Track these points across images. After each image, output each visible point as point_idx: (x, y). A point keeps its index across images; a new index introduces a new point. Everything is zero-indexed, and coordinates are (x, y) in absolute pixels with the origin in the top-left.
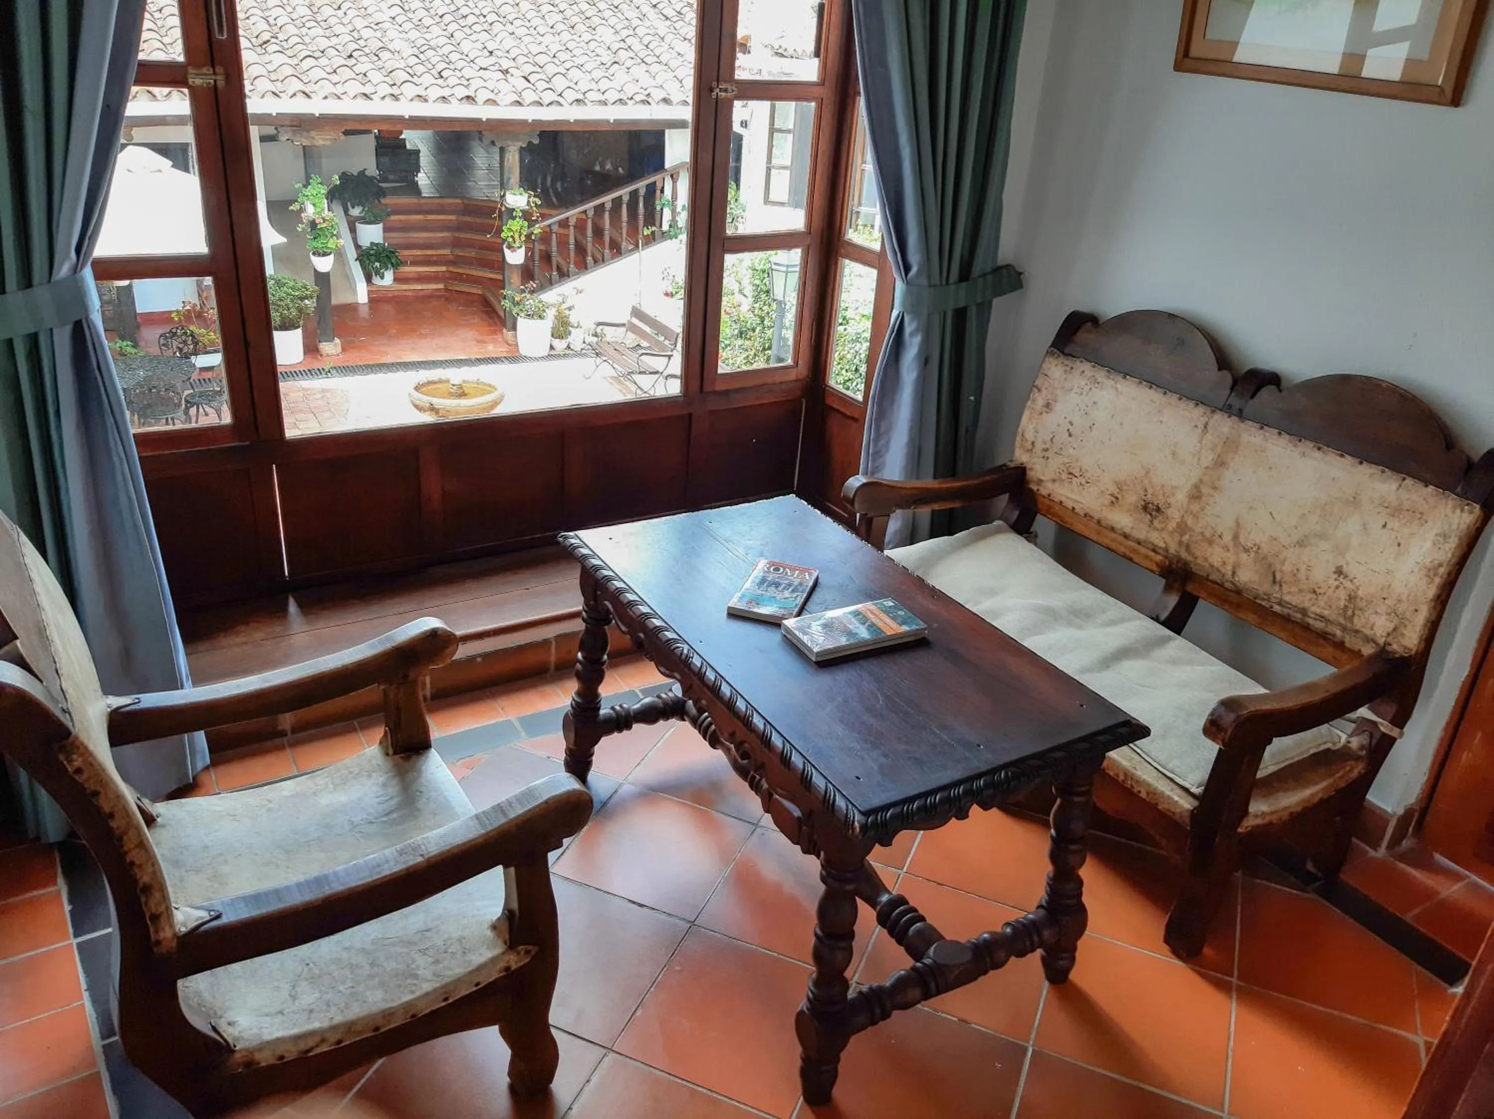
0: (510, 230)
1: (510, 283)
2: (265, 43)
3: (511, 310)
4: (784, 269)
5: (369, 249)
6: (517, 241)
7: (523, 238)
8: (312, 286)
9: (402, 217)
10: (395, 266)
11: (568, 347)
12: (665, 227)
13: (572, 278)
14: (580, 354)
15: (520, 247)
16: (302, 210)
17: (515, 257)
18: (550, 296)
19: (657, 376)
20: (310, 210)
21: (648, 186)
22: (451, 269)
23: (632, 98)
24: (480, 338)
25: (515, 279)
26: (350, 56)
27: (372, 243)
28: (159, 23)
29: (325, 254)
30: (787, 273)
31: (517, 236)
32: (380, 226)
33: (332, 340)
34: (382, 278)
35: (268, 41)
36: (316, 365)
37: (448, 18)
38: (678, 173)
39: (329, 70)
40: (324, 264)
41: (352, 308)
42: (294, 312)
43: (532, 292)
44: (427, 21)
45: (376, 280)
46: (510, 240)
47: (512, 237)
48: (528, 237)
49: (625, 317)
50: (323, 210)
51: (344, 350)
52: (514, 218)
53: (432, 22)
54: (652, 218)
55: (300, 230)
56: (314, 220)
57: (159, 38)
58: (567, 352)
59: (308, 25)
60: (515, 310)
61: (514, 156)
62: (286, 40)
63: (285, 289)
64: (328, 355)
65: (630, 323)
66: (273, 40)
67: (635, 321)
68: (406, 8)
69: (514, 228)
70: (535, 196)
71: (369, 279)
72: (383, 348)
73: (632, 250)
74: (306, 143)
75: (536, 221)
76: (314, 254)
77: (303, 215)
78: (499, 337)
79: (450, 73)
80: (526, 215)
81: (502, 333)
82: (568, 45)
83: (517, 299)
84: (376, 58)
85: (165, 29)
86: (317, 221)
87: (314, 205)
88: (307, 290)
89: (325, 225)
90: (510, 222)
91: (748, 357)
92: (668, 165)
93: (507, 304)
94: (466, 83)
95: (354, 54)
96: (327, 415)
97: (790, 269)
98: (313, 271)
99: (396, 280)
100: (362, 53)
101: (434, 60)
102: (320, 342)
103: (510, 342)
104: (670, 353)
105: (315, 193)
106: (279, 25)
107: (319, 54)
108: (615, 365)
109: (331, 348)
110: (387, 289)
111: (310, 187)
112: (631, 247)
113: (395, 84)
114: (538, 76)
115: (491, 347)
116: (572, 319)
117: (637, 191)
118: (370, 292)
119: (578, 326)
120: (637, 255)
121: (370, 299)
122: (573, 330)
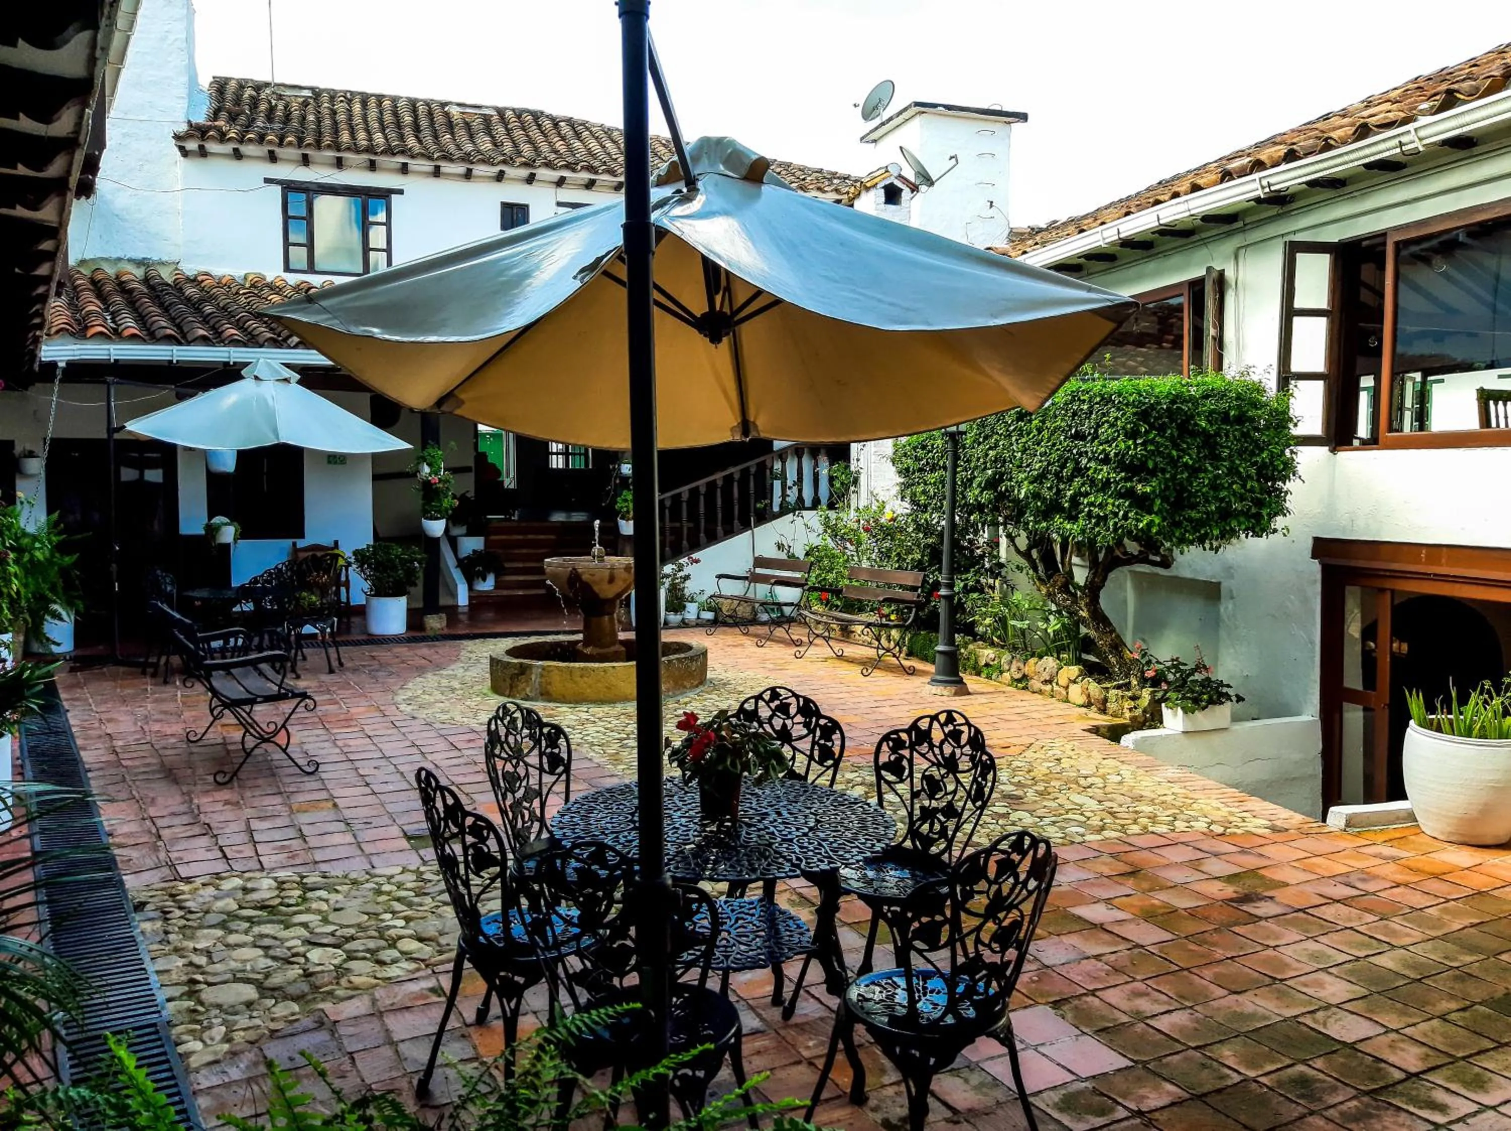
0: (625, 500)
5: (470, 558)
6: (628, 512)
8: (421, 553)
12: (776, 506)
14: (696, 626)
15: (630, 519)
17: (628, 529)
20: (426, 470)
21: (758, 465)
25: (628, 551)
27: (473, 552)
29: (437, 518)
31: (631, 507)
32: (483, 536)
33: (437, 614)
34: (484, 581)
36: (420, 634)
38: (787, 455)
40: (436, 528)
45: (479, 585)
46: (623, 511)
47: (624, 507)
50: (439, 470)
51: (448, 625)
52: (629, 489)
54: (765, 492)
56: (429, 481)
58: (682, 626)
64: (432, 629)
65: (753, 574)
67: (760, 570)
69: (629, 499)
71: (470, 584)
73: (743, 529)
76: (427, 517)
77: (418, 476)
87: (430, 465)
88: (416, 555)
89: (440, 486)
90: (623, 491)
102: (425, 615)
105: (432, 454)
109: (435, 621)
110: (487, 595)
112: (742, 524)
116: (687, 592)
117: (747, 469)
118: (471, 598)
119: (693, 601)
120: (750, 532)
121: (470, 605)
122: (688, 605)
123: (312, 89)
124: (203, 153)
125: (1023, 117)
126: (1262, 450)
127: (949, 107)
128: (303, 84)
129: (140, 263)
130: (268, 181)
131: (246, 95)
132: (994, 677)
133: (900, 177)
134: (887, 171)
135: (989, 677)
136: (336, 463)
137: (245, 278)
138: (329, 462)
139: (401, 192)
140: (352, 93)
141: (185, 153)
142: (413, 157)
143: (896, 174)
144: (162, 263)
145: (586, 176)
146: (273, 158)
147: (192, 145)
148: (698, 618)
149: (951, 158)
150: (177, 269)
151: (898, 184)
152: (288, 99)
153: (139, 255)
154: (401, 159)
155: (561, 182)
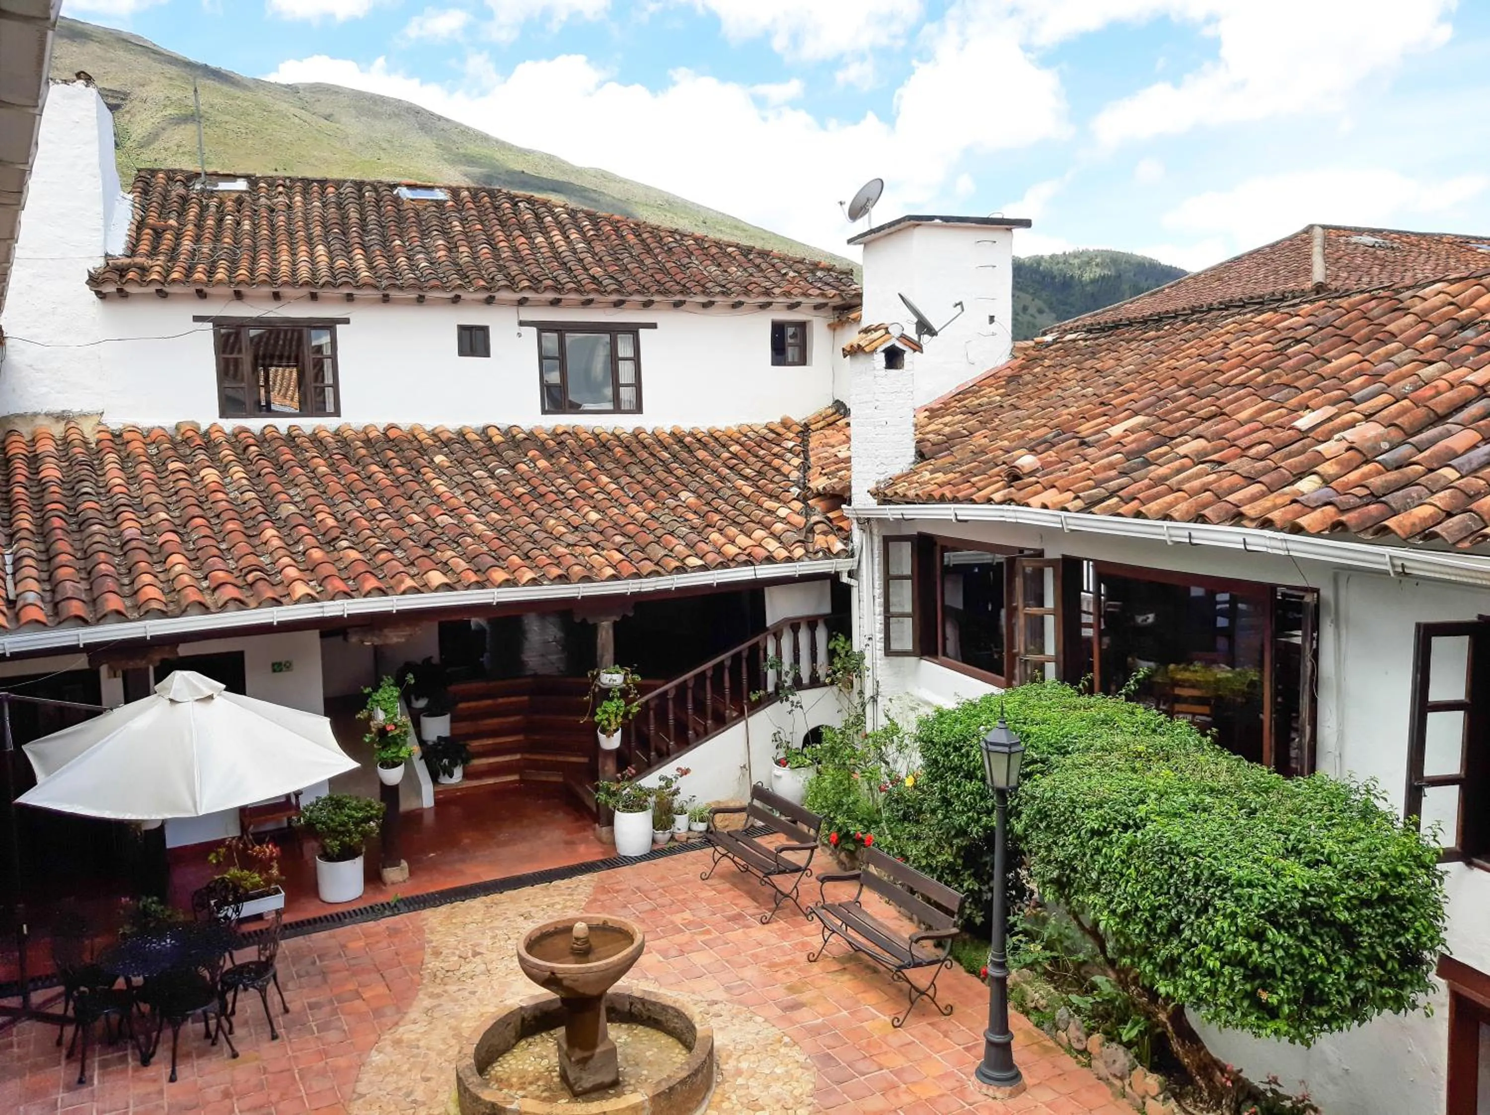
0: (605, 712)
1: (604, 772)
2: (334, 539)
3: (607, 803)
4: (1006, 749)
5: (435, 744)
6: (613, 723)
7: (620, 720)
8: (378, 805)
9: (473, 704)
10: (465, 762)
11: (672, 838)
12: (771, 689)
13: (673, 757)
14: (687, 847)
15: (616, 731)
16: (370, 718)
17: (612, 742)
18: (651, 781)
19: (799, 874)
20: (381, 716)
21: (750, 647)
22: (527, 756)
23: (733, 560)
24: (568, 838)
25: (610, 766)
26: (427, 546)
27: (439, 738)
28: (216, 529)
29: (395, 765)
30: (1010, 754)
31: (612, 718)
32: (447, 717)
33: (398, 865)
34: (451, 776)
35: (338, 537)
36: (381, 899)
37: (527, 498)
38: (782, 631)
39: (406, 561)
40: (393, 776)
41: (417, 815)
42: (357, 838)
43: (630, 779)
44: (506, 503)
45: (445, 780)
46: (606, 723)
47: (607, 719)
48: (625, 716)
49: (746, 800)
50: (396, 715)
51: (411, 873)
52: (611, 699)
53: (511, 503)
54: (758, 681)
55: (367, 740)
56: (384, 728)
57: (215, 544)
58: (672, 844)
59: (380, 517)
60: (611, 802)
61: (607, 632)
62: (357, 536)
63: (347, 811)
64: (393, 883)
65: (750, 805)
66: (343, 536)
67: (757, 803)
68: (481, 492)
69: (610, 710)
70: (633, 673)
71: (435, 779)
72: (458, 866)
73: (735, 718)
74: (377, 641)
75: (634, 700)
76: (382, 766)
77: (372, 723)
78: (589, 834)
79: (537, 552)
80: (624, 693)
81: (594, 829)
82: (654, 513)
83: (613, 789)
84: (455, 545)
85: (222, 534)
86: (388, 729)
87: (385, 711)
88: (372, 808)
89: (397, 731)
90: (605, 703)
91: (928, 848)
92: (769, 623)
93: (602, 797)
94: (556, 562)
95: (432, 543)
96: (396, 971)
97: (1014, 749)
98: (378, 786)
99: (466, 776)
100: (439, 541)
101: (520, 540)
102: (384, 867)
103: (604, 840)
104: (812, 844)
105: (386, 696)
106: (348, 520)
107: (392, 547)
108: (736, 859)
109: (396, 874)
110: (455, 789)
111: (381, 690)
112: (735, 714)
113: (479, 570)
114: (632, 547)
115: (582, 848)
116: (676, 805)
117: (739, 654)
118: (436, 794)
119: (682, 812)
120: (743, 723)
121: (437, 802)
122: (677, 817)
123: (247, 177)
124: (122, 294)
125: (1027, 223)
126: (1407, 929)
127: (946, 219)
128: (238, 173)
129: (61, 417)
130: (197, 319)
131: (173, 193)
132: (1046, 1026)
133: (903, 337)
134: (887, 332)
135: (1038, 1025)
136: (281, 670)
137: (177, 428)
138: (274, 671)
139: (346, 321)
140: (291, 179)
141: (101, 296)
142: (358, 287)
143: (897, 335)
144: (85, 416)
145: (550, 296)
146: (201, 295)
147: (110, 289)
148: (690, 829)
149: (956, 305)
150: (100, 423)
151: (899, 345)
152: (220, 195)
153: (58, 408)
154: (346, 290)
155: (522, 302)
